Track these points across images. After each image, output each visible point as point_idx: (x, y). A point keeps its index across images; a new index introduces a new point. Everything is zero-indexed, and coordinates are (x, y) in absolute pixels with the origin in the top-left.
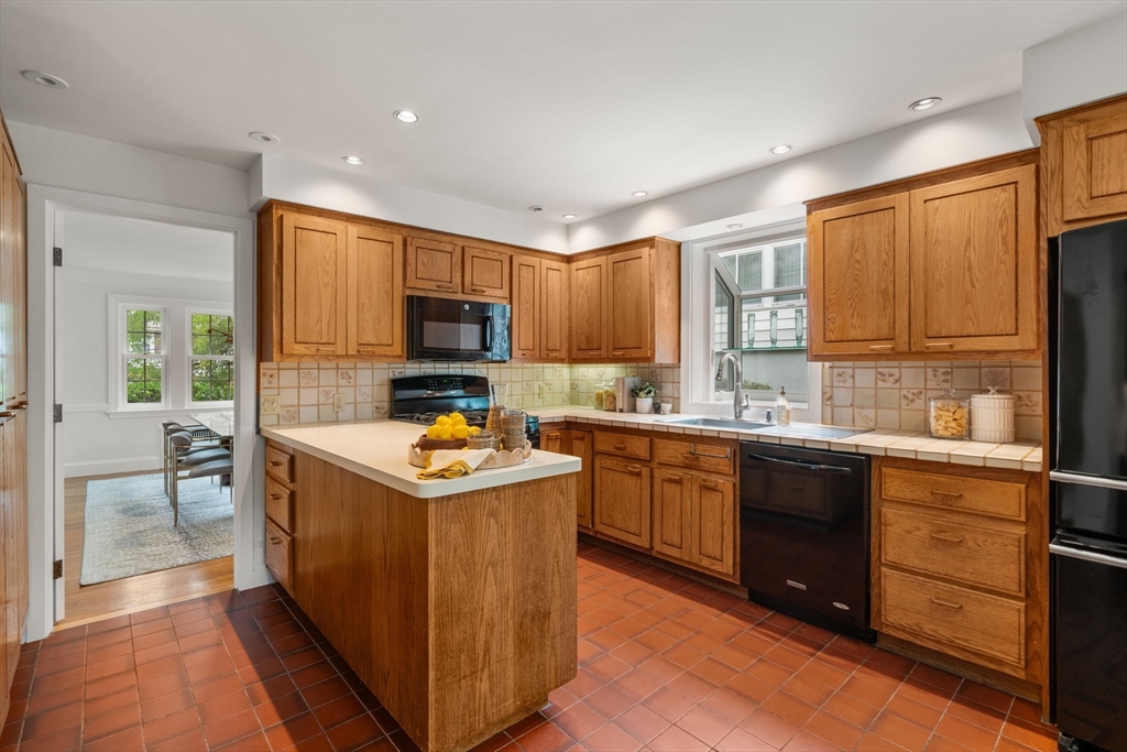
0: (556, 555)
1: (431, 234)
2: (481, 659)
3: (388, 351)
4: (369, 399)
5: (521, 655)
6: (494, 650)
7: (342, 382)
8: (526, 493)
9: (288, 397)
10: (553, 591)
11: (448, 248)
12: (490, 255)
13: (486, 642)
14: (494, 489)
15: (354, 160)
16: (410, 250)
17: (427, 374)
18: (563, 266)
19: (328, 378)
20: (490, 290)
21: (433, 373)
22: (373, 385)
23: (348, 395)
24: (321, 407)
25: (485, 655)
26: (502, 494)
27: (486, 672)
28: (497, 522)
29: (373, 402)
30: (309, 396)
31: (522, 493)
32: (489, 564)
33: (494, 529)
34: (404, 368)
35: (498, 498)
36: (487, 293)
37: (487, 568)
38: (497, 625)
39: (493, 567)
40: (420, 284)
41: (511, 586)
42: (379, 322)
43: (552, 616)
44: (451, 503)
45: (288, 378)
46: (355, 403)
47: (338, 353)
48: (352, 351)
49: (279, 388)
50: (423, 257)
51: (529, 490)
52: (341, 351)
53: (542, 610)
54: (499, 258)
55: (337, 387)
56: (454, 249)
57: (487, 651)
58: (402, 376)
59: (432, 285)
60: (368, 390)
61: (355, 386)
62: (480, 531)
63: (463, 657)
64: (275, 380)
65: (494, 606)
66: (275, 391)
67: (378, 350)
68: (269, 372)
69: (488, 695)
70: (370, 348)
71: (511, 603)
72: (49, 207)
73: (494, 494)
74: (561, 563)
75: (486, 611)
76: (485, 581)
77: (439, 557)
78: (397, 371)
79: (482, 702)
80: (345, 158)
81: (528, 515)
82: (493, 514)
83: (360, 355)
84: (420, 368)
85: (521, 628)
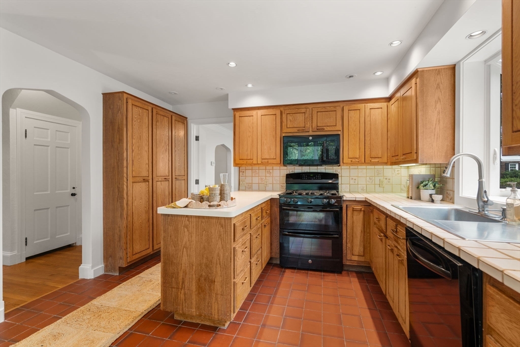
0: (218, 255)
1: (295, 106)
2: (181, 284)
3: (274, 161)
4: (279, 182)
5: (199, 293)
6: (186, 284)
7: (268, 175)
8: (202, 222)
9: (248, 180)
10: (216, 272)
11: (303, 110)
12: (329, 109)
13: (183, 279)
14: (187, 216)
15: (250, 86)
16: (284, 116)
17: (306, 172)
18: (384, 105)
19: (262, 173)
20: (328, 128)
21: (309, 171)
22: (280, 176)
23: (270, 180)
24: (260, 185)
25: (182, 284)
26: (190, 220)
27: (183, 291)
28: (188, 231)
29: (280, 184)
30: (256, 180)
31: (200, 222)
32: (184, 247)
33: (187, 233)
34: (294, 169)
35: (188, 220)
36: (326, 129)
37: (183, 249)
38: (188, 274)
39: (186, 248)
40: (289, 130)
41: (194, 260)
42: (270, 149)
43: (216, 283)
44: (169, 218)
45: (249, 173)
46: (273, 184)
47: (254, 163)
48: (259, 162)
49: (246, 176)
50: (290, 117)
51: (204, 220)
52: (255, 162)
53: (210, 278)
54: (334, 109)
55: (266, 177)
56: (306, 111)
57: (183, 282)
58: (293, 172)
59: (295, 130)
60: (278, 178)
61: (273, 177)
62: (181, 232)
63: (173, 279)
64: (244, 173)
65: (187, 265)
66: (244, 178)
67: (270, 161)
68: (243, 171)
69: (184, 301)
70: (266, 161)
71: (194, 267)
72: (192, 125)
73: (187, 218)
74: (221, 260)
75: (183, 266)
76: (183, 253)
77: (164, 237)
78: (291, 170)
79: (181, 303)
80: (247, 85)
81: (203, 232)
82: (186, 226)
83: (262, 164)
84: (302, 169)
85: (199, 281)
